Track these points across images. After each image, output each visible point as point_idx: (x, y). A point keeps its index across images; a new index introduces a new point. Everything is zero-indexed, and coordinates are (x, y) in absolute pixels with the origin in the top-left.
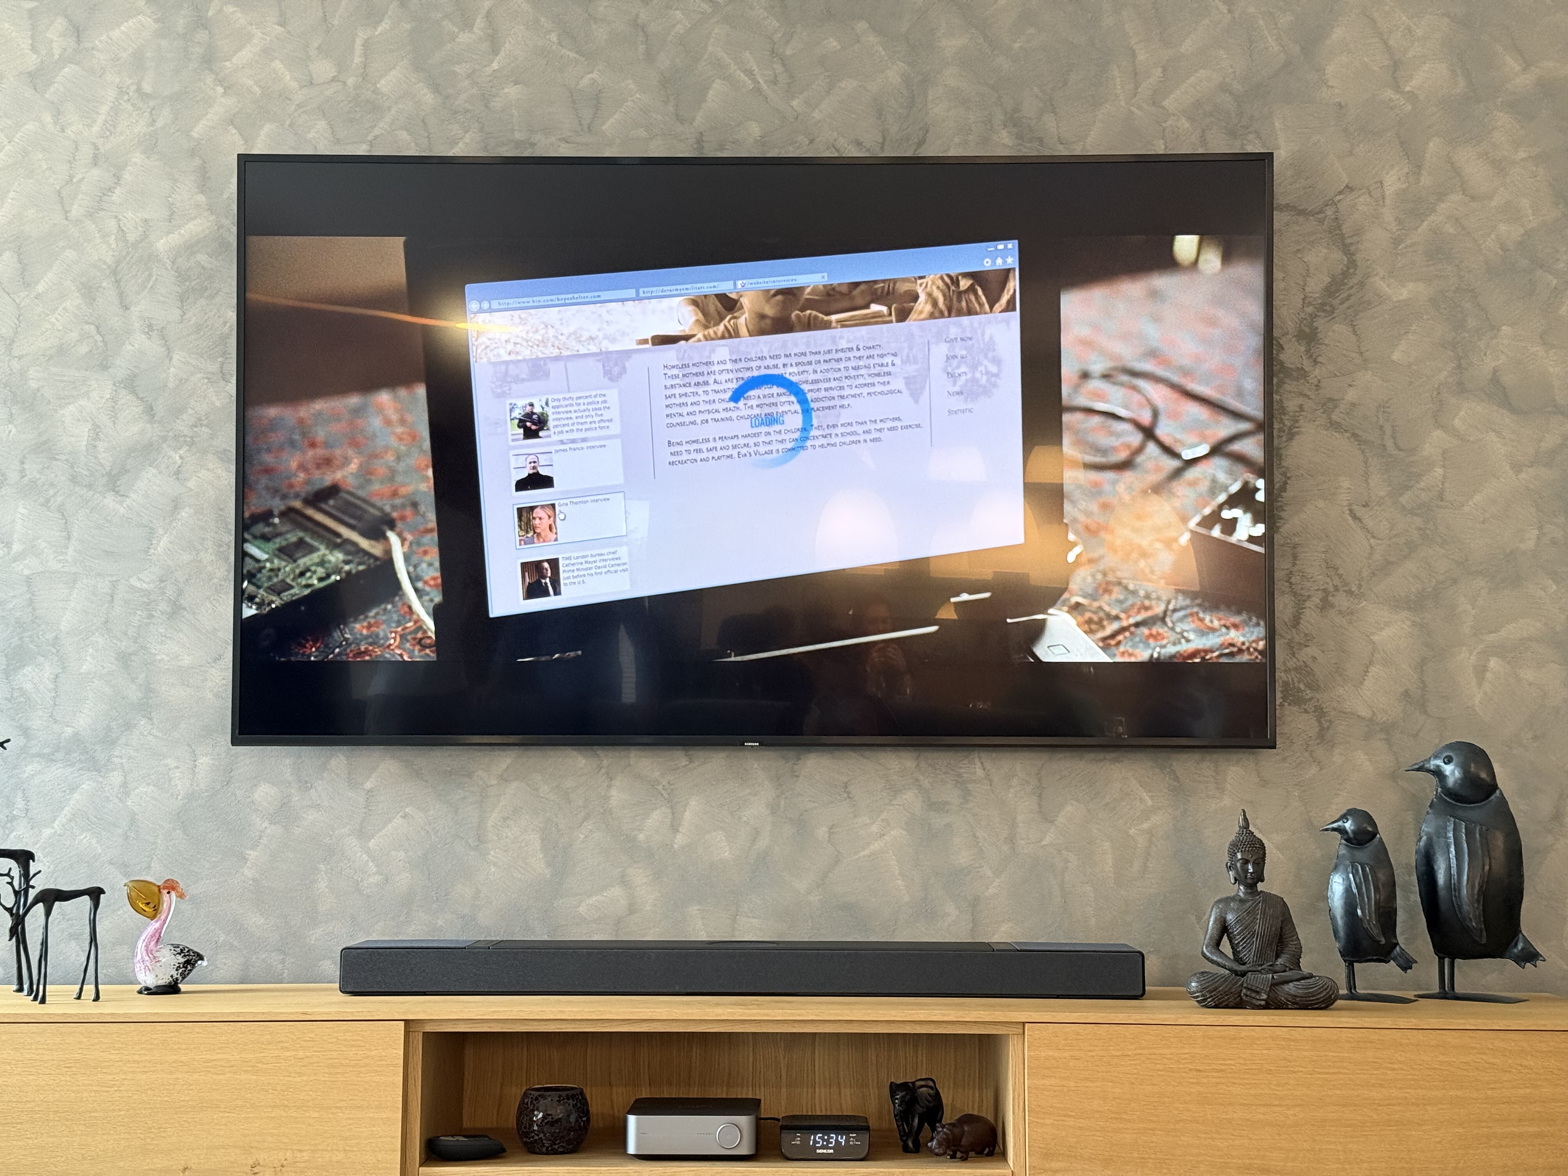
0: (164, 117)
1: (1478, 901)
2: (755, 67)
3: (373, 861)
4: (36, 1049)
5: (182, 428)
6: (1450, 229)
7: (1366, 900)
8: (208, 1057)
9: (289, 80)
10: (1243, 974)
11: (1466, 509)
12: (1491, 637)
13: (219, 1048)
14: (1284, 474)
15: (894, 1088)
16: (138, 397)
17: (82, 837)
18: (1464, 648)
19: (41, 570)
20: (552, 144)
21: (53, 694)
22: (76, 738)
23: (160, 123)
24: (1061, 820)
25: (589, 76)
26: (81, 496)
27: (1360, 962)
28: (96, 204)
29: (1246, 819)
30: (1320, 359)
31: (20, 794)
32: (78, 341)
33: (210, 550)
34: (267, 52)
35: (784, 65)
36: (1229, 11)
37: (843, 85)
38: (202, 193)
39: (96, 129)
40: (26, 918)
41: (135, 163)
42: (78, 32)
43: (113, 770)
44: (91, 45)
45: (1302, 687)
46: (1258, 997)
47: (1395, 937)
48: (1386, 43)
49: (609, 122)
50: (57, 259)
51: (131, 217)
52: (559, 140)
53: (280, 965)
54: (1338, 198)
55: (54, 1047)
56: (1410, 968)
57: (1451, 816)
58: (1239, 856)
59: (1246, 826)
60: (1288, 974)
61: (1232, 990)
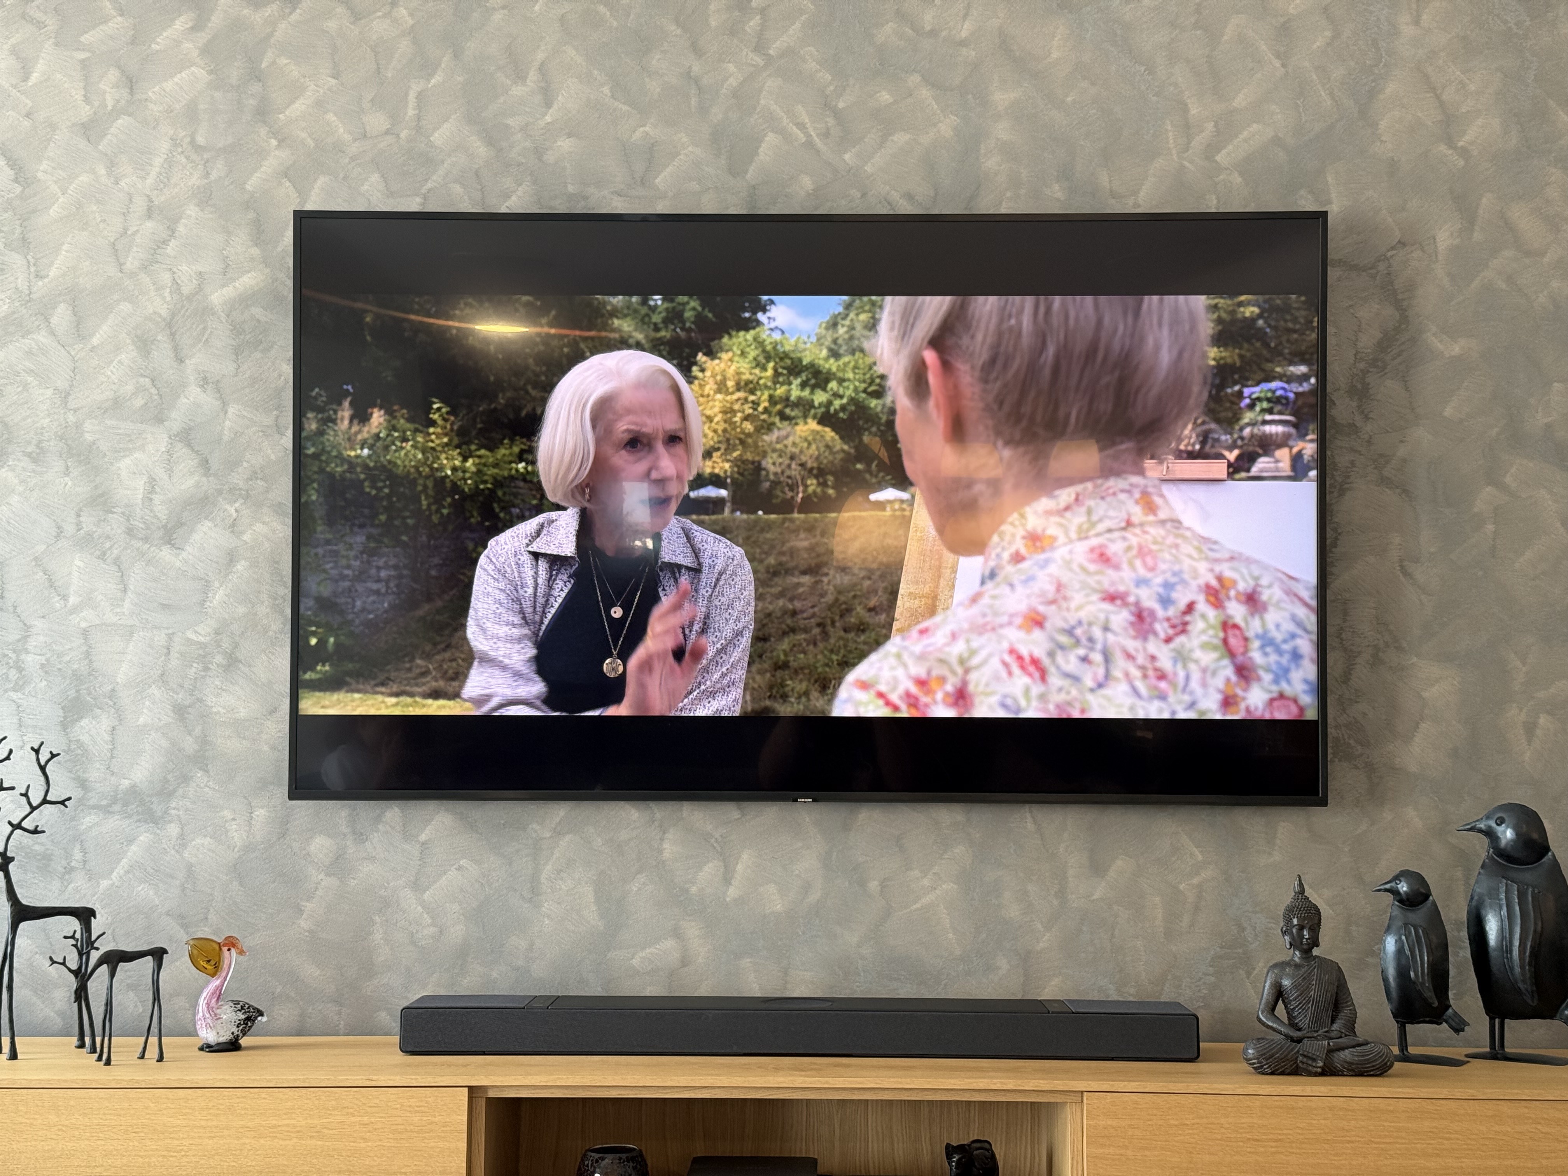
0: (218, 170)
1: (1530, 963)
2: (807, 121)
3: (427, 913)
4: (104, 1114)
5: (237, 482)
6: (1501, 285)
7: (1419, 961)
8: (274, 1122)
9: (342, 132)
10: (1299, 1041)
11: (1517, 565)
12: (1541, 694)
13: (285, 1114)
14: (1335, 530)
15: (950, 1150)
16: (193, 450)
17: (140, 888)
18: (1514, 705)
19: (98, 622)
20: (604, 197)
21: (110, 747)
22: (133, 790)
23: (214, 175)
24: (1112, 873)
25: (642, 129)
26: (138, 549)
27: (1411, 1023)
28: (150, 257)
29: (1301, 885)
30: (1371, 415)
31: (78, 847)
32: (133, 394)
33: (266, 603)
34: (319, 104)
35: (837, 118)
36: (1283, 65)
37: (895, 138)
38: (256, 245)
39: (150, 181)
41: (190, 216)
42: (131, 83)
43: (170, 822)
44: (144, 97)
45: (1352, 742)
46: (1314, 1064)
47: (1447, 998)
48: (1438, 97)
49: (662, 176)
50: (112, 312)
51: (186, 271)
52: (612, 193)
53: (336, 1018)
54: (1389, 254)
55: (122, 1112)
56: (1463, 1030)
57: (1503, 877)
58: (1295, 921)
59: (1302, 891)
60: (1343, 1041)
61: (1289, 1057)
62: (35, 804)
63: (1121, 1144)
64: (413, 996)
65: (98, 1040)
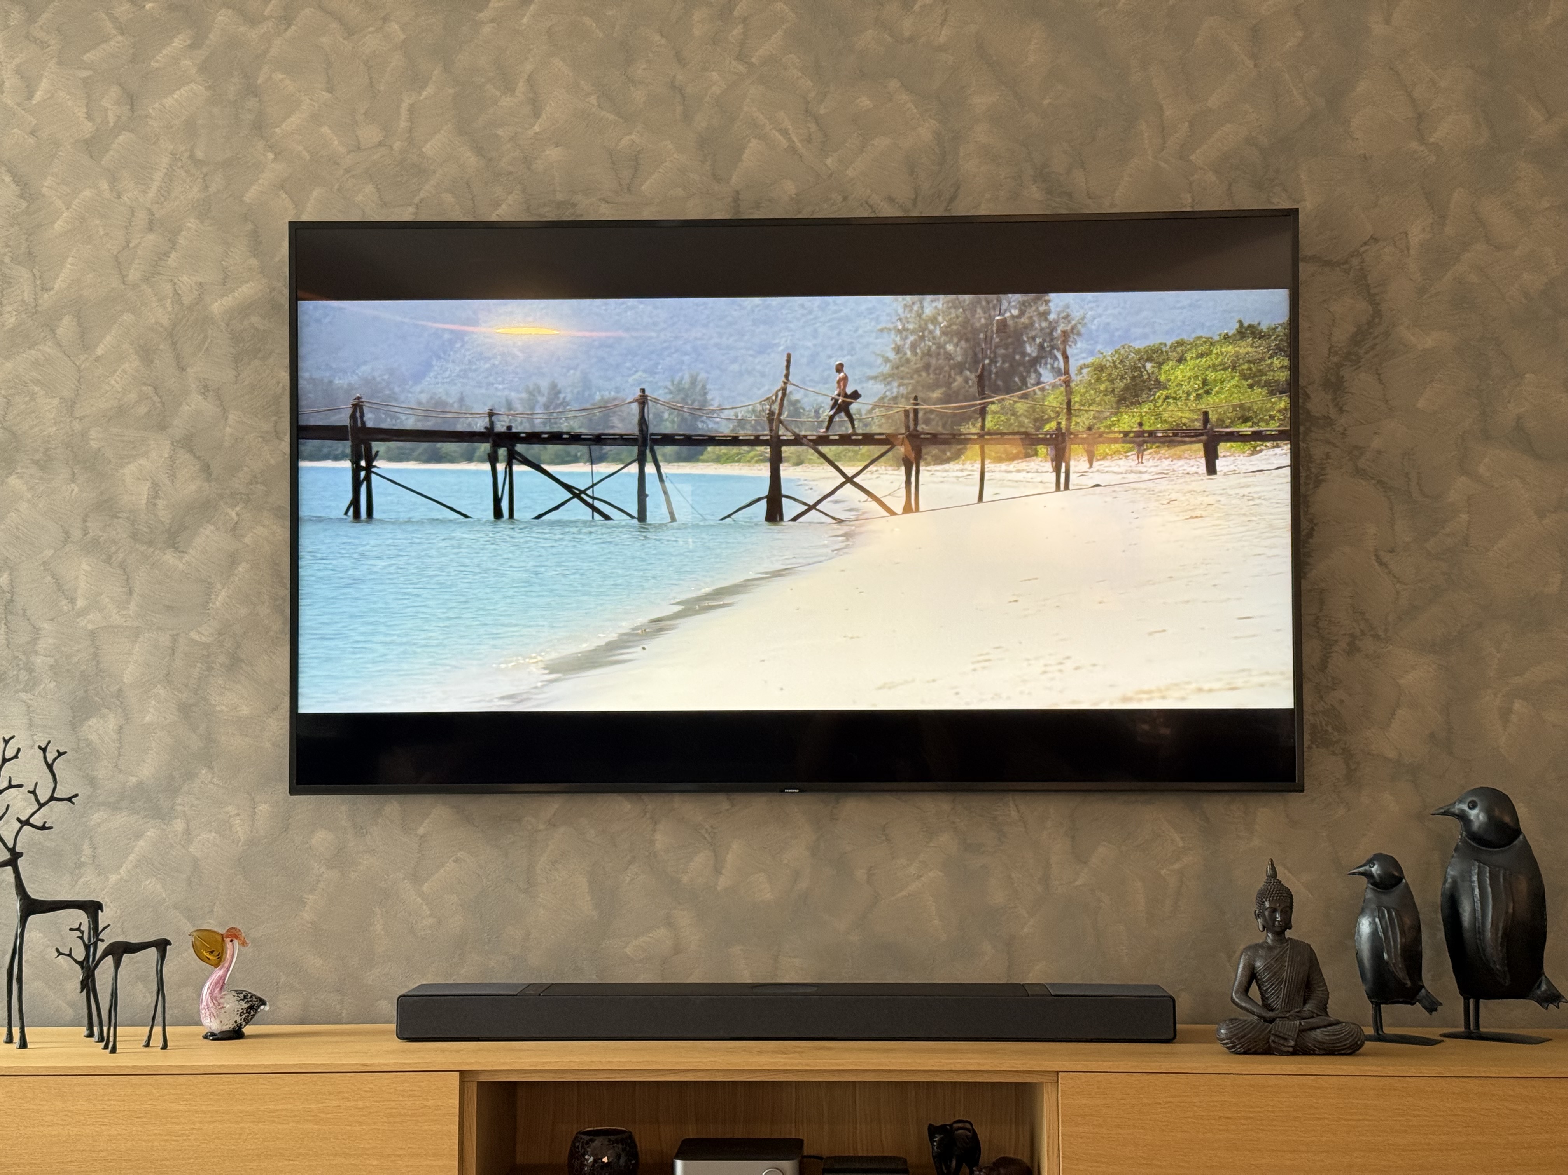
0: (217, 183)
1: (1502, 945)
2: (790, 127)
3: (426, 904)
4: (109, 1100)
5: (237, 486)
6: (1473, 278)
7: (1392, 943)
8: (272, 1107)
9: (337, 145)
10: (1271, 1021)
11: (1491, 554)
12: (1517, 681)
13: (283, 1099)
14: (1311, 521)
15: (933, 1130)
16: (195, 456)
17: (147, 883)
18: (1490, 691)
19: (104, 624)
20: (592, 204)
21: (118, 745)
22: (140, 787)
23: (213, 189)
24: (1094, 861)
25: (628, 137)
26: (142, 553)
27: (1386, 1003)
28: (152, 268)
29: (1273, 868)
30: (1345, 408)
31: (87, 841)
32: (137, 402)
33: (266, 604)
34: (315, 118)
35: (818, 124)
36: (1256, 66)
37: (876, 143)
38: (254, 256)
39: (151, 195)
40: (96, 972)
41: (190, 228)
42: (131, 100)
43: (176, 818)
44: (144, 113)
45: (1330, 729)
46: (1286, 1044)
47: (1420, 979)
48: (1409, 94)
49: (647, 183)
50: (115, 323)
51: (186, 281)
52: (600, 200)
53: (338, 1007)
54: (1363, 249)
55: (126, 1098)
56: (1436, 1010)
57: (1477, 860)
58: (1267, 905)
59: (1274, 874)
60: (1315, 1021)
61: (1261, 1037)
62: (42, 801)
63: (1095, 1123)
64: (410, 986)
65: (105, 1029)
